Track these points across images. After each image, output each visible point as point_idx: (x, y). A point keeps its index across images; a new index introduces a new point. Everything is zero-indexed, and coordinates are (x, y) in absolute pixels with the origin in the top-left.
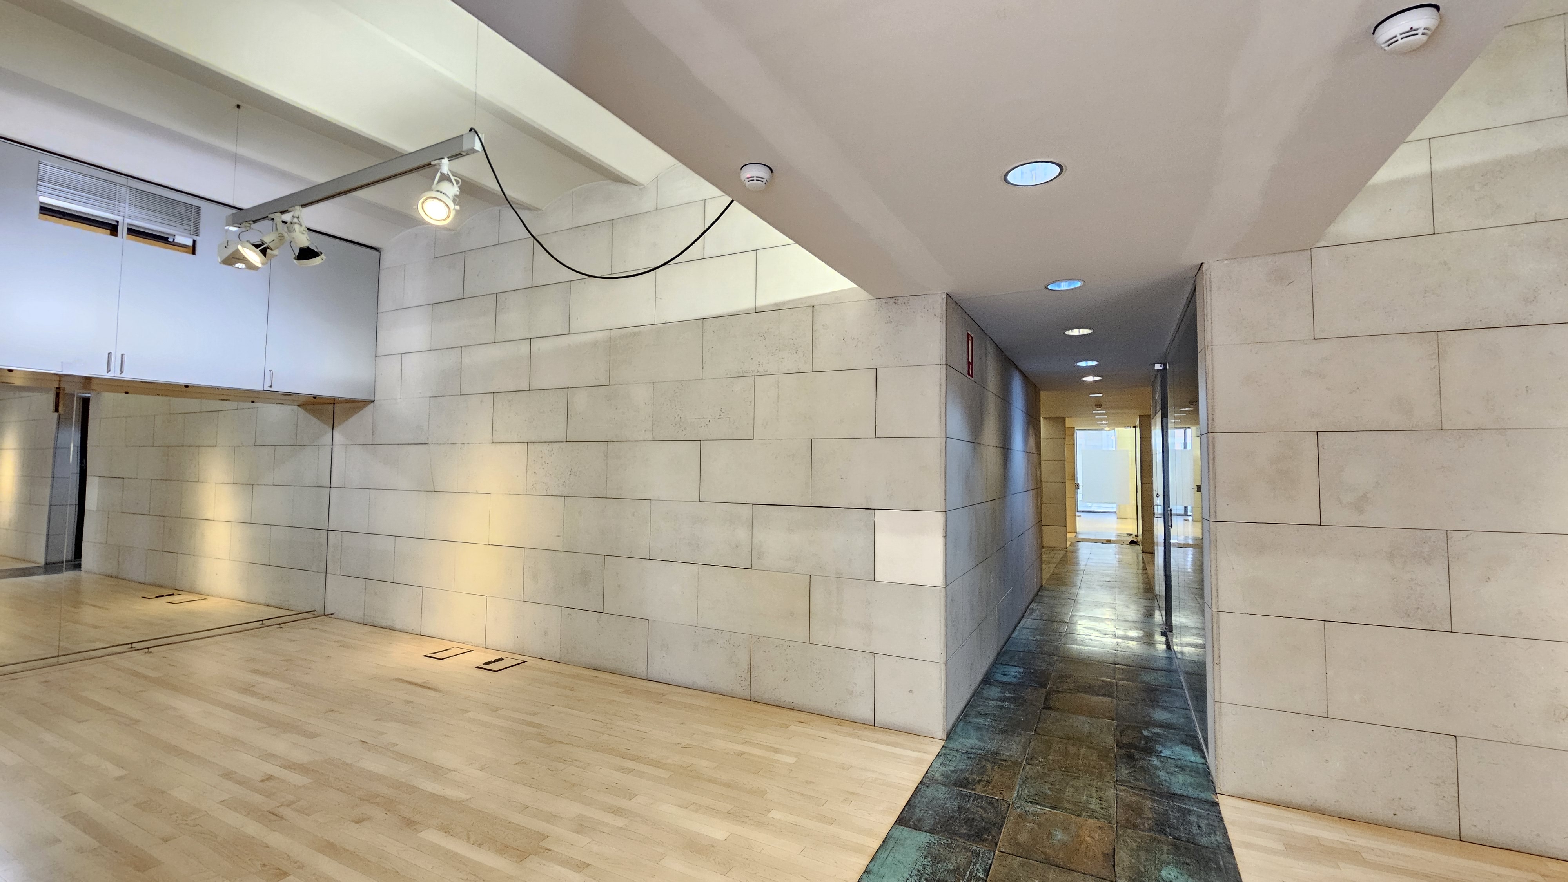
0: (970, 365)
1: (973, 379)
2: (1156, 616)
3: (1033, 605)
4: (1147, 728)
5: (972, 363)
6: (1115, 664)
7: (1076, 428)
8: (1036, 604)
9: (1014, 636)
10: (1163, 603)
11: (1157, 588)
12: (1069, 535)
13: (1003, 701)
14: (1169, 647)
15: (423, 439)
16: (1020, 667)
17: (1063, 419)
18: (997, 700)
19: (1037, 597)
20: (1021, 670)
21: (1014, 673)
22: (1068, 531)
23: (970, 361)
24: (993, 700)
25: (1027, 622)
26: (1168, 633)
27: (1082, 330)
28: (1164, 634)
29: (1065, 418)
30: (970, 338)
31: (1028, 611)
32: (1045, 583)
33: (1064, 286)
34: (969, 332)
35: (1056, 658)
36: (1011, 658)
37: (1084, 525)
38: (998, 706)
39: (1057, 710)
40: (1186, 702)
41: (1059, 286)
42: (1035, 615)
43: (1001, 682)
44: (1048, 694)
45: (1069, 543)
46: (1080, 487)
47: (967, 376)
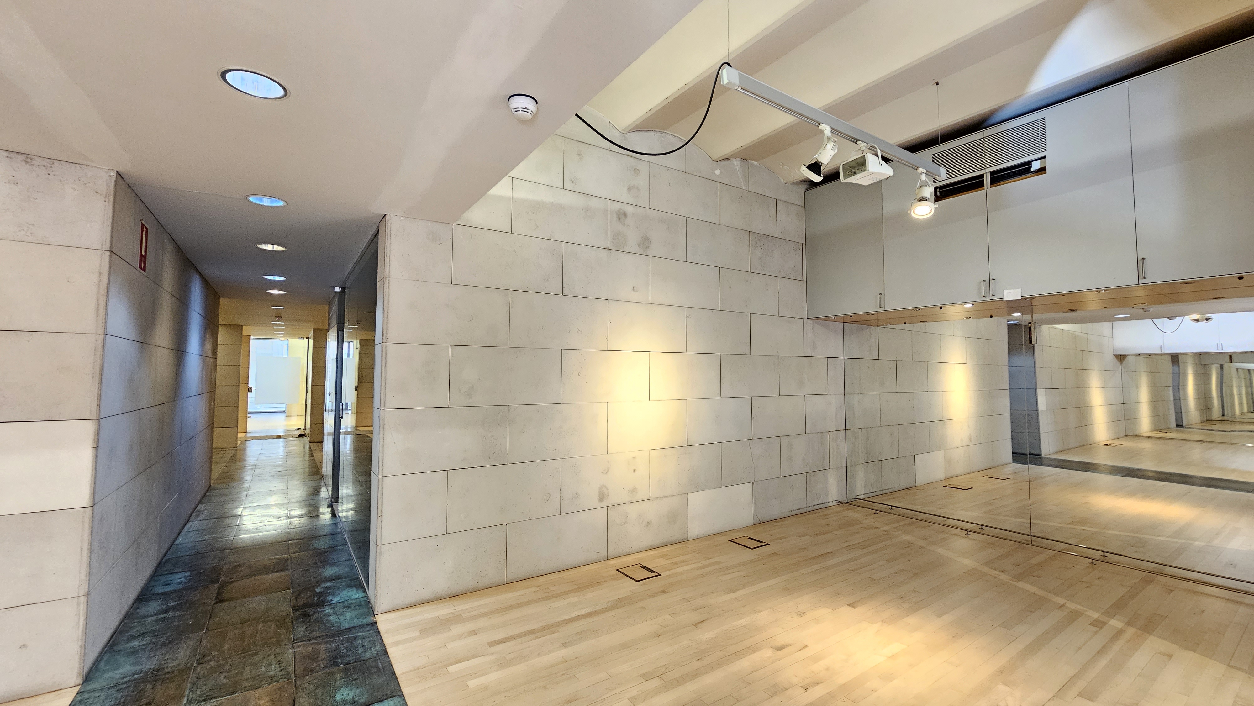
0: (143, 258)
1: (145, 274)
2: (321, 493)
3: (201, 507)
4: (319, 586)
5: (145, 256)
6: (289, 541)
7: (251, 337)
8: (204, 505)
9: (177, 542)
10: (330, 481)
11: (324, 469)
12: (240, 435)
13: (165, 613)
14: (334, 515)
16: (186, 572)
17: (240, 327)
18: (157, 614)
19: (205, 496)
20: (188, 574)
21: (178, 579)
22: (239, 431)
23: (143, 253)
24: (151, 616)
25: (194, 524)
26: (333, 504)
27: (275, 246)
28: (330, 506)
29: (242, 326)
30: (144, 229)
31: (194, 514)
32: (214, 484)
33: (266, 202)
34: (143, 222)
35: (228, 551)
36: (174, 566)
37: (254, 425)
38: (157, 621)
39: (231, 599)
40: (350, 554)
41: (261, 200)
42: (202, 516)
43: (162, 594)
44: (221, 588)
45: (239, 442)
46: (253, 390)
47: (138, 269)
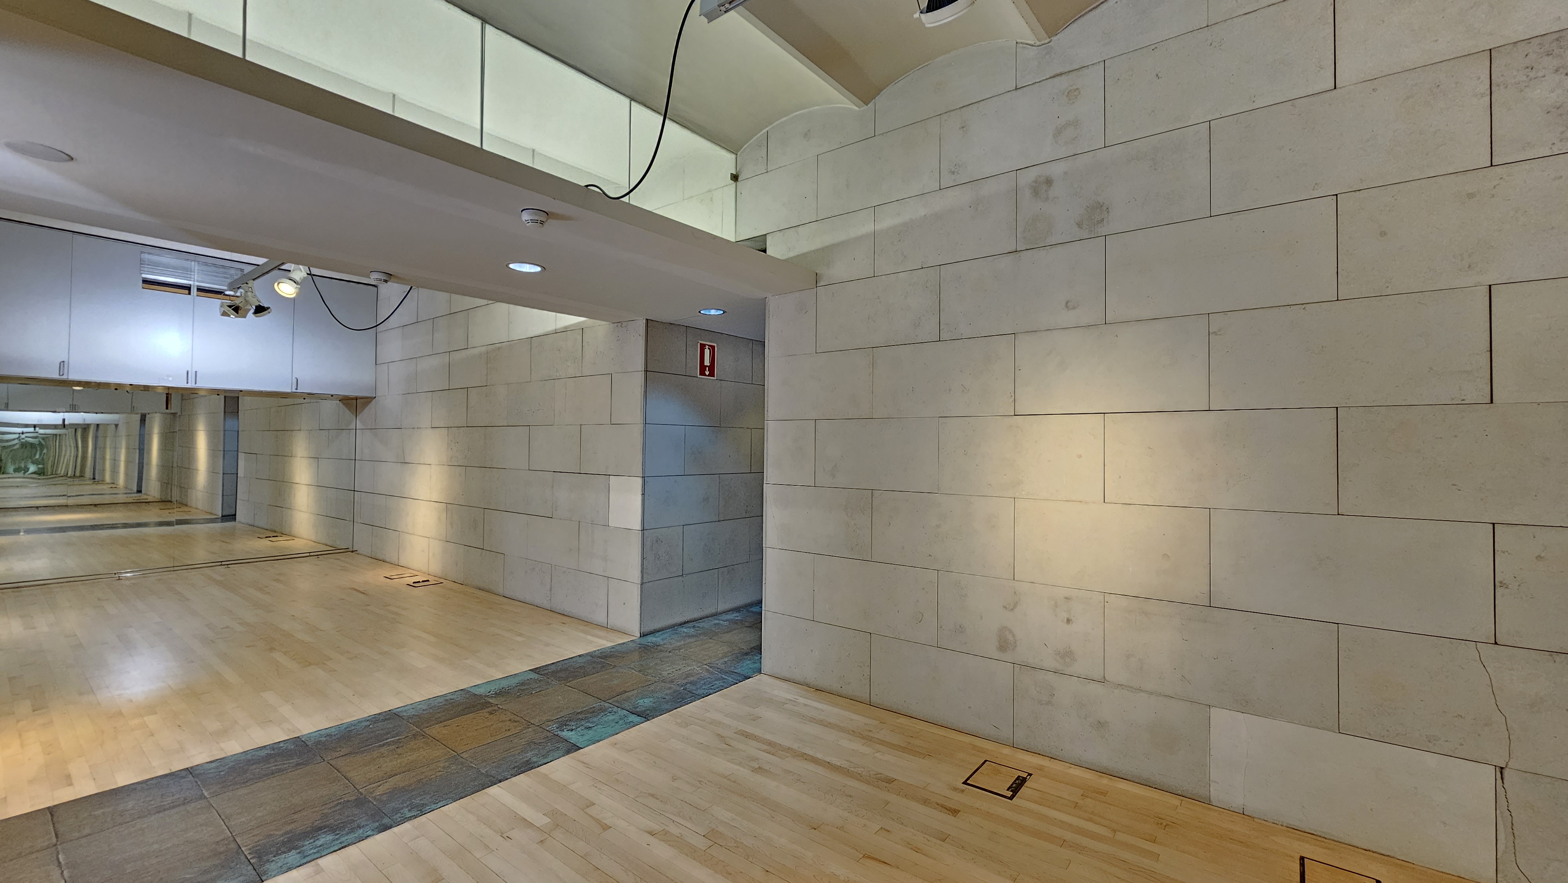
0: (707, 367)
1: (714, 378)
5: (711, 366)
15: (399, 426)
23: (707, 364)
30: (707, 347)
34: (704, 342)
47: (700, 376)
